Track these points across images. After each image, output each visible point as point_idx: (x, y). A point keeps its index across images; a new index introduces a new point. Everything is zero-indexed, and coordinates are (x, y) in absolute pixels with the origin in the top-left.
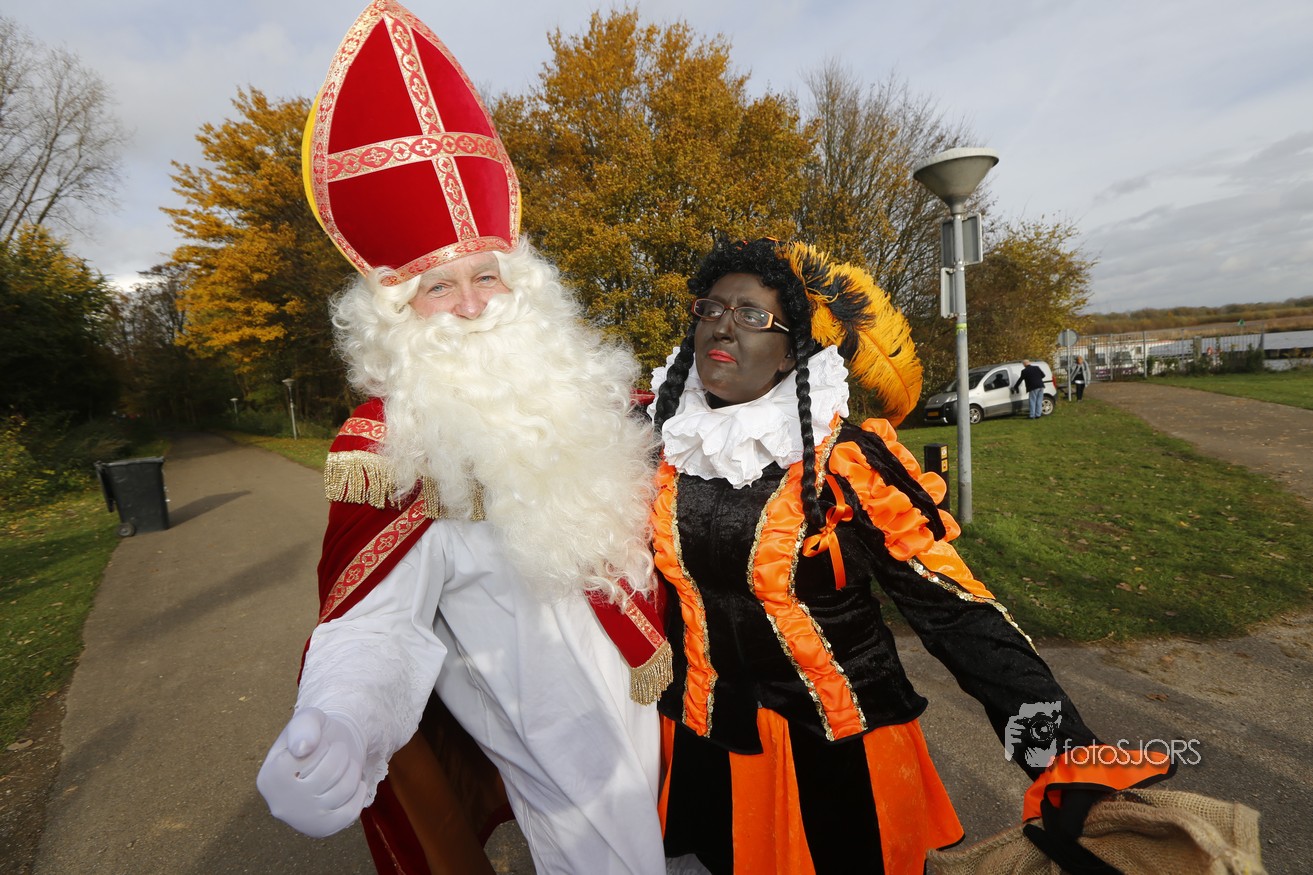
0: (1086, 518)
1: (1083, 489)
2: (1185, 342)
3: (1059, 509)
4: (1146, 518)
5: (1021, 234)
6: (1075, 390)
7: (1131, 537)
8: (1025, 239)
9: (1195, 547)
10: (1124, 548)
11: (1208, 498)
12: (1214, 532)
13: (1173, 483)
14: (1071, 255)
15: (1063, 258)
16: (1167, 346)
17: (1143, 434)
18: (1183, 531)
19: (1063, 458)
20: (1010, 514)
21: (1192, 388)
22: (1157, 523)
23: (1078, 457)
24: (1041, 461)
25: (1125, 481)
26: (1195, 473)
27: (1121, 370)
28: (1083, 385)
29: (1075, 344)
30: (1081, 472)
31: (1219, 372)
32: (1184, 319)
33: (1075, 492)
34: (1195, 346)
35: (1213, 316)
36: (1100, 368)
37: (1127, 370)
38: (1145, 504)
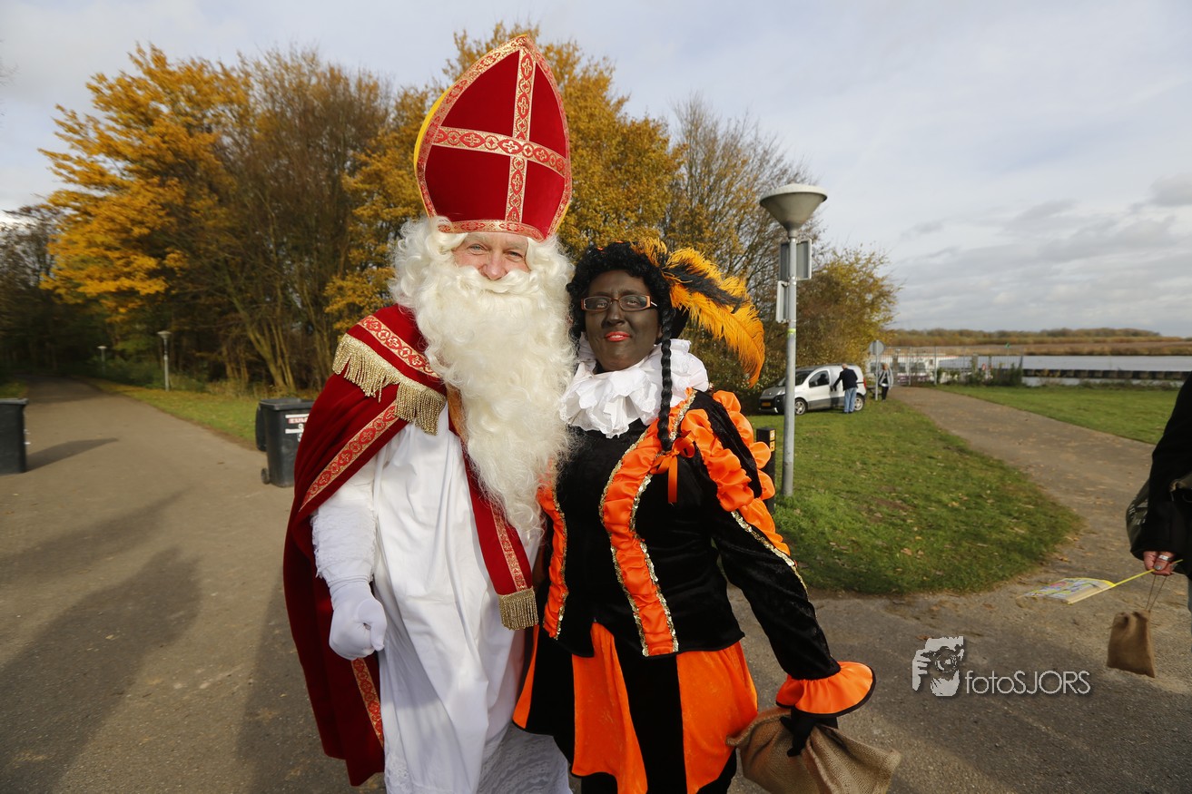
0: (882, 496)
1: (881, 473)
2: (966, 358)
3: (862, 488)
4: (927, 498)
5: (844, 258)
6: (880, 392)
7: (914, 513)
8: (847, 263)
9: (961, 521)
10: (909, 521)
11: (974, 484)
12: (977, 511)
13: (949, 472)
14: (883, 279)
15: (876, 281)
16: (952, 361)
17: (930, 430)
18: (954, 509)
19: (868, 447)
20: (823, 491)
21: (969, 396)
22: (936, 502)
23: (879, 446)
24: (851, 449)
25: (914, 468)
26: (966, 464)
27: (916, 377)
28: (887, 388)
29: (882, 353)
30: (881, 459)
31: (990, 384)
32: (967, 340)
33: (875, 475)
34: (974, 362)
35: (987, 339)
36: (902, 374)
37: (922, 377)
38: (928, 487)
